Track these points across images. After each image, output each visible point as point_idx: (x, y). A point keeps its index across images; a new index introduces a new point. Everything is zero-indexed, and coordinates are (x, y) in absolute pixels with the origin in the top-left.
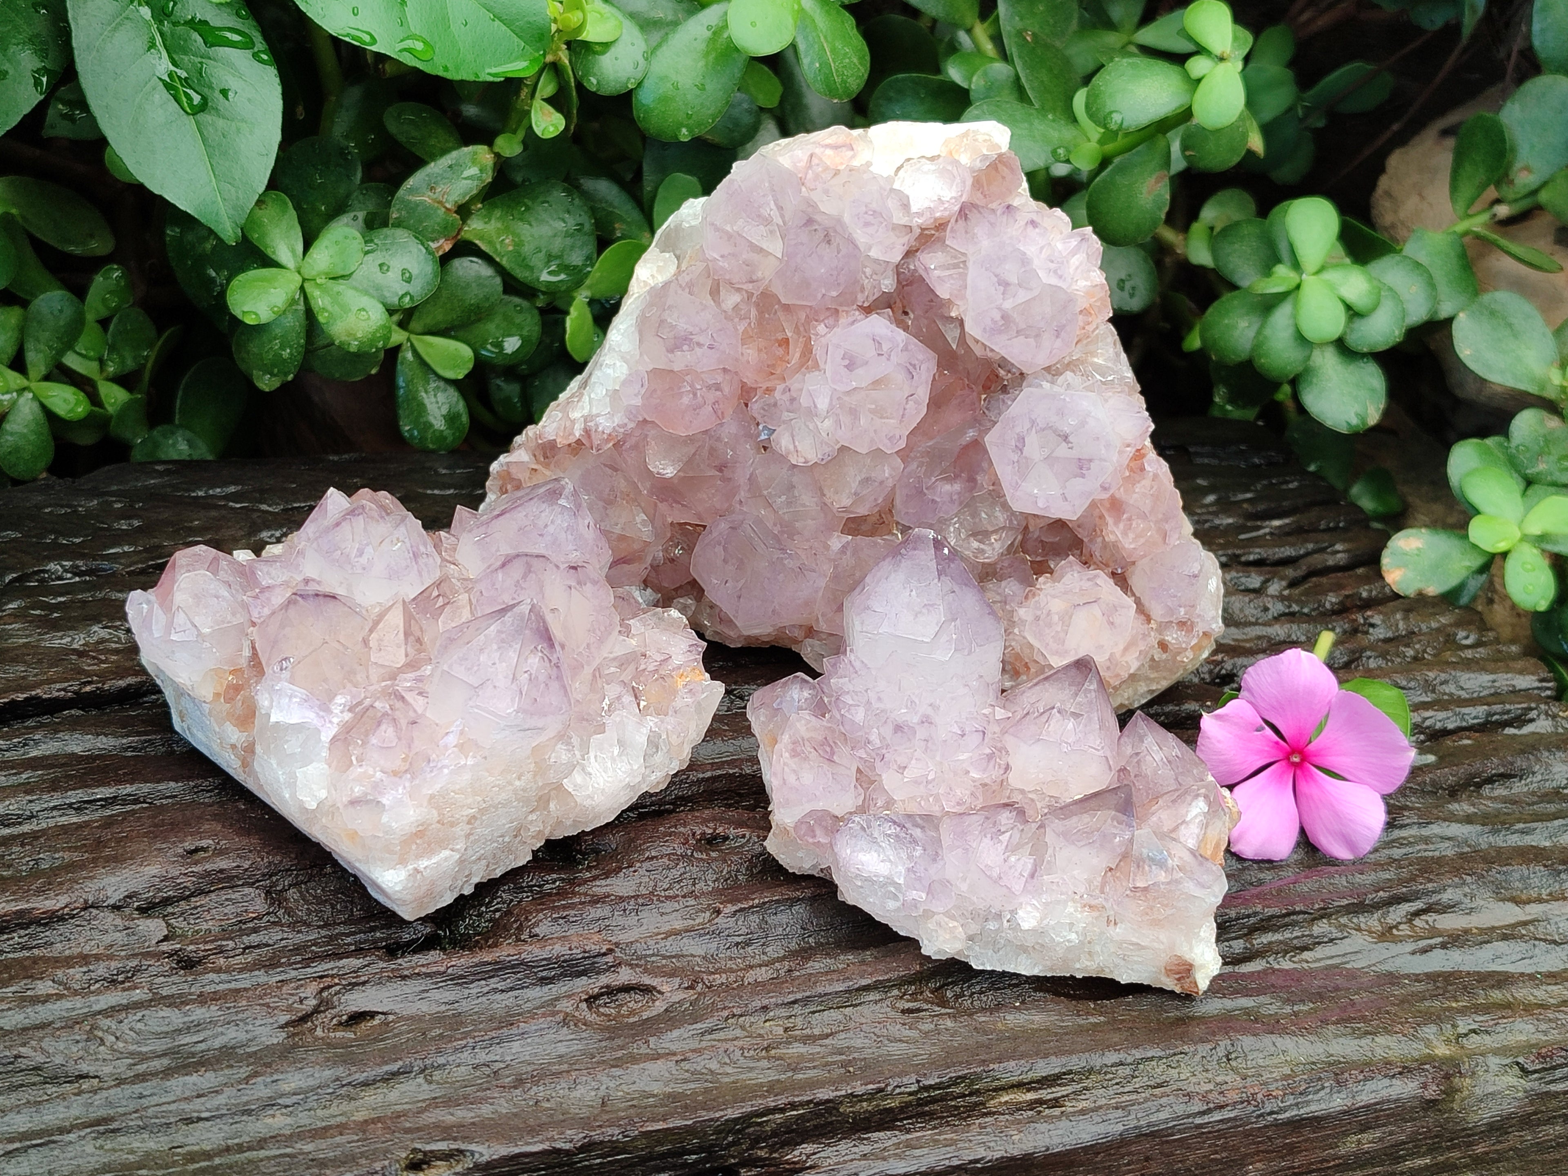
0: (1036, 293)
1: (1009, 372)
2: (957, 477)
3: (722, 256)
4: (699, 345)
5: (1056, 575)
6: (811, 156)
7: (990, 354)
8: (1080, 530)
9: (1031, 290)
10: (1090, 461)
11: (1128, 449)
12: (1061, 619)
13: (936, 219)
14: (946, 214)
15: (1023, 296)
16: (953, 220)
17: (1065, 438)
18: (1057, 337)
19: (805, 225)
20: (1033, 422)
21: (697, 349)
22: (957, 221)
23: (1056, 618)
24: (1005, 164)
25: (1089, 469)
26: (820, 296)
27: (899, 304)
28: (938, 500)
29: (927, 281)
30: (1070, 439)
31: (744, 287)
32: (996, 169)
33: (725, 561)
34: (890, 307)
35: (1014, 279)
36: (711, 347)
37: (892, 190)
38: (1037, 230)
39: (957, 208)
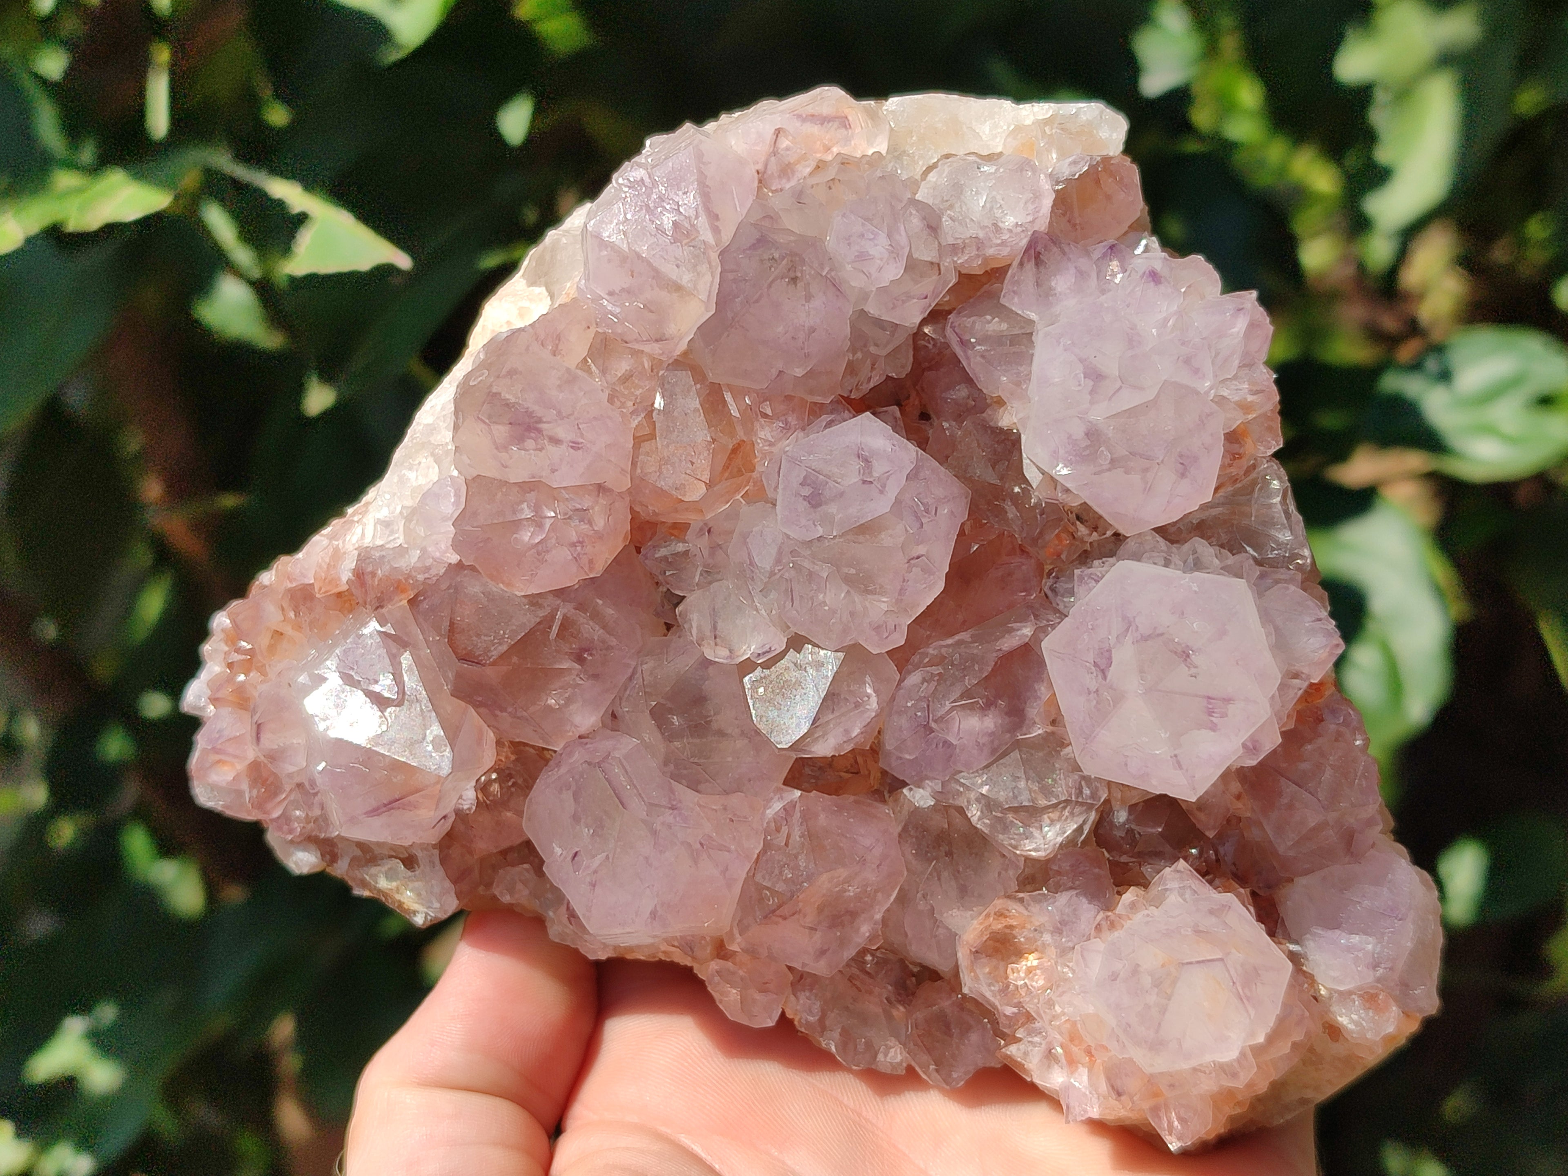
0: (1150, 395)
1: (1095, 529)
2: (989, 704)
3: (611, 294)
4: (555, 441)
5: (1154, 890)
6: (778, 132)
7: (1061, 496)
8: (1202, 816)
9: (1142, 389)
10: (1228, 700)
11: (1296, 682)
12: (1157, 984)
13: (986, 260)
14: (1005, 252)
15: (1128, 400)
16: (1015, 263)
17: (1185, 655)
18: (1183, 475)
19: (753, 247)
20: (1129, 624)
21: (551, 448)
22: (1021, 264)
23: (1147, 981)
24: (1112, 175)
25: (1224, 715)
26: (774, 372)
27: (914, 401)
28: (954, 742)
29: (964, 363)
30: (1195, 658)
31: (647, 348)
32: (1098, 182)
33: (576, 818)
34: (899, 405)
35: (1111, 368)
36: (575, 446)
37: (913, 202)
38: (1162, 288)
39: (1024, 242)
